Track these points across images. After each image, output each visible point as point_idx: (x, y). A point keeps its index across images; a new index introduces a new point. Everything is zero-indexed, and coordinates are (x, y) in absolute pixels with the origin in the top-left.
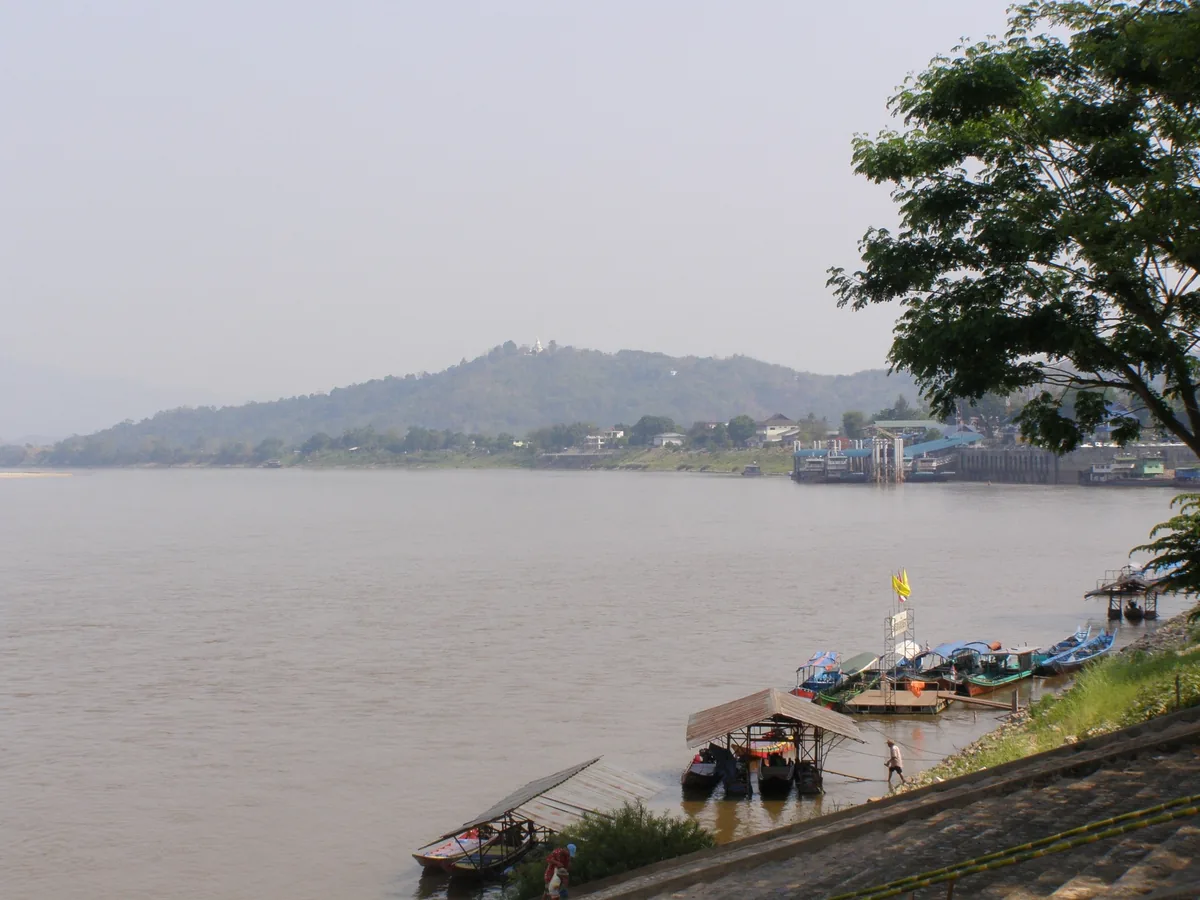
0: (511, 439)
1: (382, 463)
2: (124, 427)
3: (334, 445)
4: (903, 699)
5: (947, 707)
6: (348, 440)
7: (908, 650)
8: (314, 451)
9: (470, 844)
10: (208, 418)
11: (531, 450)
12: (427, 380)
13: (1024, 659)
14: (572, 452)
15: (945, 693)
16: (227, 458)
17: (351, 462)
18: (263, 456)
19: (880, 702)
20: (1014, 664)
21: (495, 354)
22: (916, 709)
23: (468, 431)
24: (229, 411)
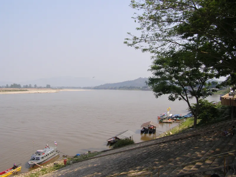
0: (140, 87)
1: (127, 89)
2: (101, 85)
3: (122, 88)
4: (168, 121)
5: (173, 122)
6: (124, 87)
7: (171, 115)
8: (120, 88)
9: (114, 139)
10: (110, 84)
11: (142, 89)
12: (132, 81)
13: (183, 116)
14: (146, 89)
15: (173, 120)
16: (111, 89)
17: (124, 89)
18: (115, 89)
19: (166, 121)
20: (182, 117)
21: (139, 78)
22: (170, 122)
23: (136, 86)
24: (112, 84)
